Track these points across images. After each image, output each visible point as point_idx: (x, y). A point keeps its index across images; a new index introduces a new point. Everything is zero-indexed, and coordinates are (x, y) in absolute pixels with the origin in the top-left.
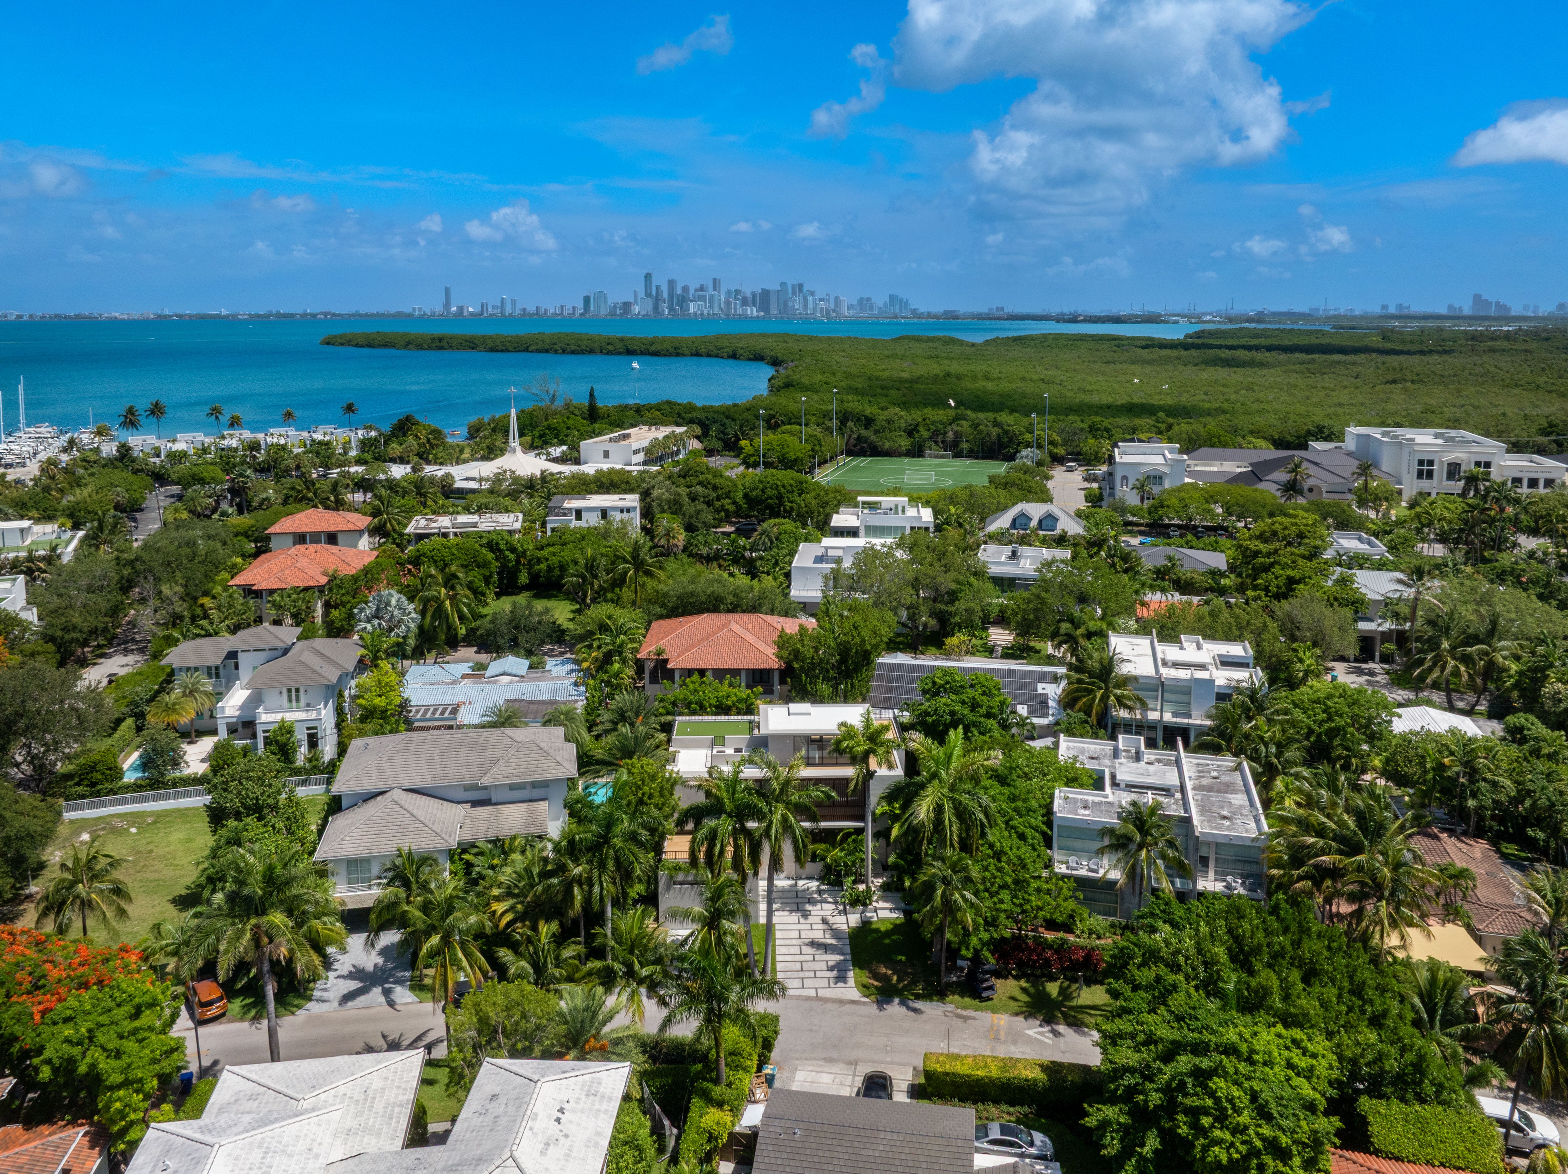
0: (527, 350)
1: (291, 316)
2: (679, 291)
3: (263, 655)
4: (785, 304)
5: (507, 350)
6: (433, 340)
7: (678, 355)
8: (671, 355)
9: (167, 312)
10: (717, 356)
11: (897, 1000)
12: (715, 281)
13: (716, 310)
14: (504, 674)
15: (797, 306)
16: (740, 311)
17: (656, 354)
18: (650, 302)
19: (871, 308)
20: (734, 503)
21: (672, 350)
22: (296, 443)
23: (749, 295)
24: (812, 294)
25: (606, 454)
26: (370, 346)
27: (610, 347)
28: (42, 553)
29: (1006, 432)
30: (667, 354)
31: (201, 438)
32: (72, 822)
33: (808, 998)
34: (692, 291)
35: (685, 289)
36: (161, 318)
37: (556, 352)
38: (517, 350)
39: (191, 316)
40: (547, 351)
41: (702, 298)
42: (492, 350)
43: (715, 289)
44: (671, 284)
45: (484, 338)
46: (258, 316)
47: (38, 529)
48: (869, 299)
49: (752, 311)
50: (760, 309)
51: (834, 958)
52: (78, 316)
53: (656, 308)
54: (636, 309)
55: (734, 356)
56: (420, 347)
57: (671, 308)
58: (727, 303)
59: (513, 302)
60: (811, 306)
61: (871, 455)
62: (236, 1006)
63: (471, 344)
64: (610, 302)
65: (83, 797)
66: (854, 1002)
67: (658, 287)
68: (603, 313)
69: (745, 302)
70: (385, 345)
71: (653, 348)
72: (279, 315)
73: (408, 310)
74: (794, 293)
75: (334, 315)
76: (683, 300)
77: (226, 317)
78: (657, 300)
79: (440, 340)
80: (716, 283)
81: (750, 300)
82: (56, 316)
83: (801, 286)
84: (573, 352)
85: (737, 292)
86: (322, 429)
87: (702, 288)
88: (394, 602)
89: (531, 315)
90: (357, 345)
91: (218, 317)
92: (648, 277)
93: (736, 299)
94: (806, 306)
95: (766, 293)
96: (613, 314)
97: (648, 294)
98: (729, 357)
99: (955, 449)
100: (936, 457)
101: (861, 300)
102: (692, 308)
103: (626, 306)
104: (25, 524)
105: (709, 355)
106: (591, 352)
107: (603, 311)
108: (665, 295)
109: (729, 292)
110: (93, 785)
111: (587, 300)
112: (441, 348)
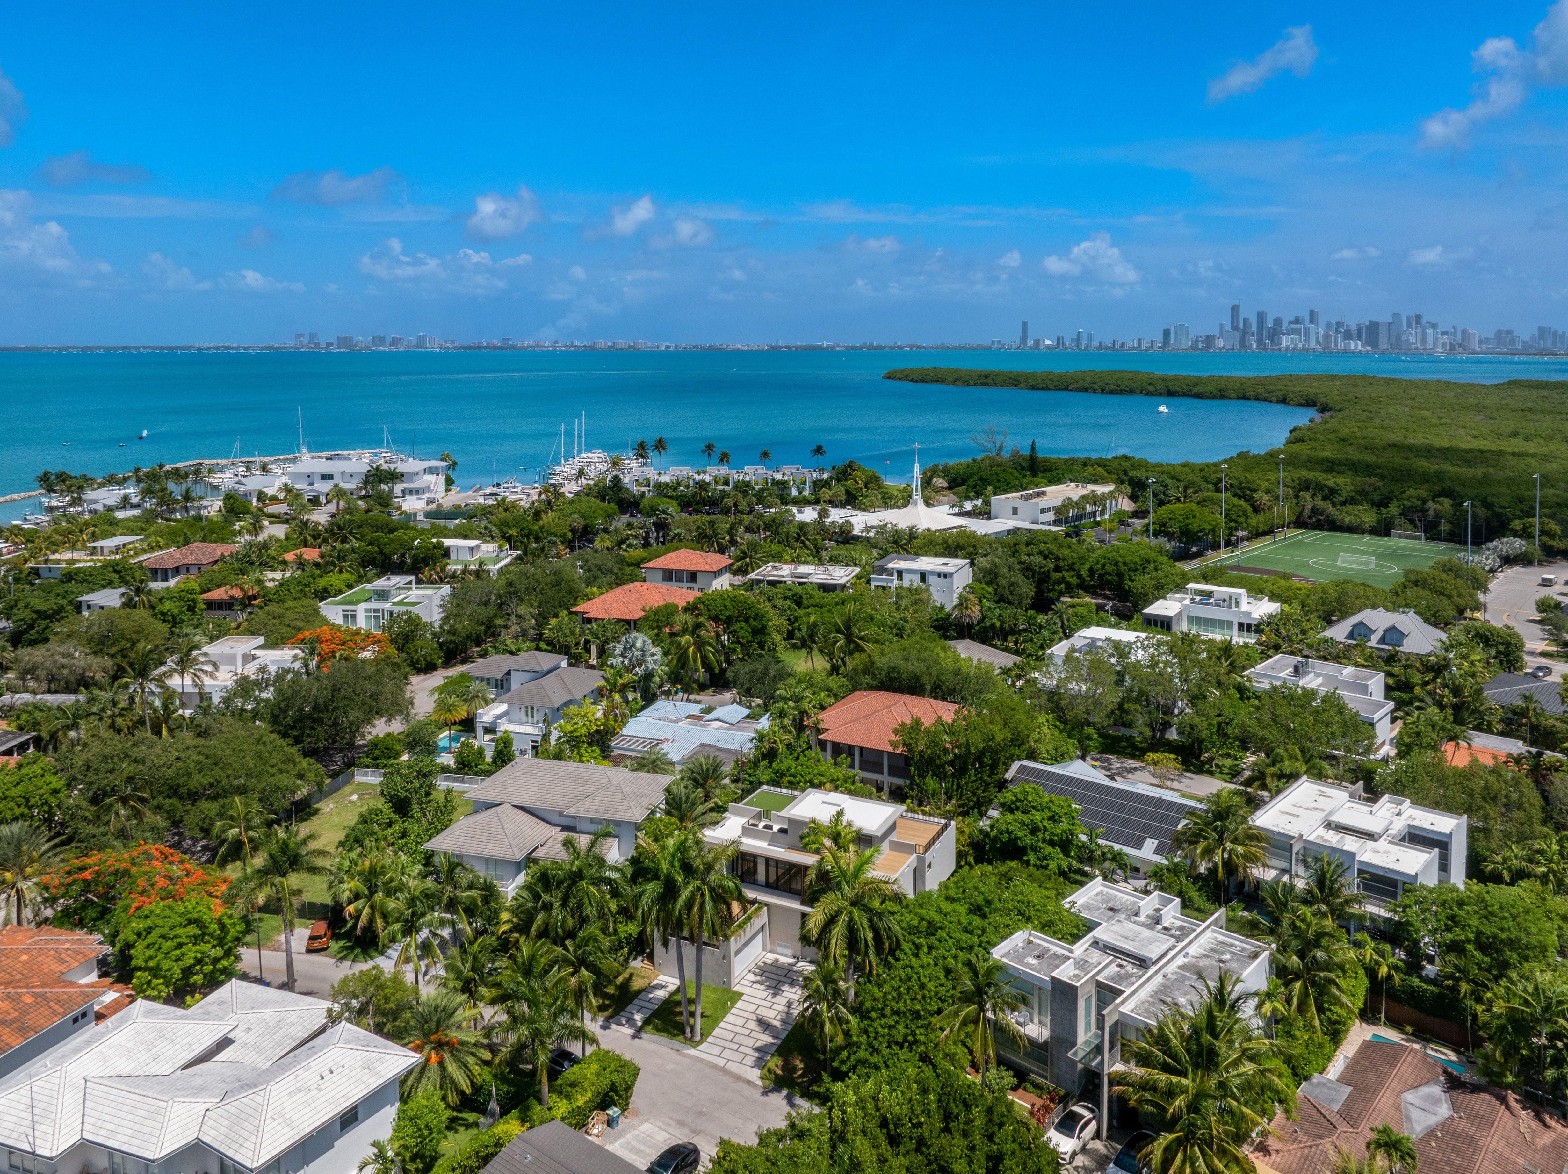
0: (1066, 389)
1: (879, 348)
2: (1270, 324)
3: (528, 676)
4: (1398, 338)
5: (1047, 389)
6: (979, 376)
7: (1223, 397)
8: (1214, 397)
9: (781, 344)
10: (1265, 400)
11: (785, 1092)
12: (1312, 313)
13: (1313, 344)
14: (717, 720)
15: (1412, 340)
16: (1341, 345)
17: (1199, 396)
18: (1237, 336)
19: (1513, 342)
20: (1079, 576)
21: (1216, 392)
22: (760, 480)
23: (1354, 327)
24: (1434, 326)
25: (1015, 511)
26: (923, 381)
27: (1151, 388)
28: (472, 567)
29: (1498, 516)
30: (1212, 396)
31: (688, 471)
32: (359, 784)
33: (715, 1067)
34: (1285, 324)
35: (1278, 322)
36: (773, 348)
37: (1095, 391)
38: (1058, 388)
39: (797, 348)
40: (1086, 390)
41: (1297, 332)
42: (1033, 388)
43: (1311, 321)
44: (1261, 316)
45: (1027, 376)
46: (854, 348)
47: (484, 547)
48: (1509, 332)
49: (1356, 345)
50: (1367, 343)
51: (767, 1039)
52: (710, 348)
53: (1243, 343)
54: (1220, 343)
55: (1284, 401)
56: (966, 383)
57: (1260, 342)
58: (1326, 336)
59: (1090, 336)
60: (1430, 339)
61: (1329, 530)
62: (335, 946)
63: (1015, 381)
64: (1192, 335)
65: (368, 767)
66: (749, 1082)
67: (1245, 320)
68: (1183, 346)
69: (1348, 335)
70: (938, 380)
71: (1196, 390)
72: (872, 348)
73: (986, 342)
74: (1409, 325)
75: (918, 347)
76: (1275, 334)
77: (827, 348)
78: (1245, 333)
79: (986, 377)
80: (1313, 316)
81: (1354, 333)
82: (695, 347)
83: (1418, 318)
84: (1112, 392)
85: (1339, 324)
86: (786, 469)
87: (1297, 321)
88: (639, 644)
89: (1107, 348)
90: (912, 381)
91: (820, 348)
92: (1235, 309)
93: (1337, 331)
94: (1424, 340)
95: (1374, 327)
96: (1194, 347)
97: (1235, 327)
98: (1278, 402)
99: (1432, 532)
100: (1407, 537)
101: (1499, 333)
102: (1285, 342)
103: (1209, 340)
104: (473, 543)
105: (1257, 399)
106: (1131, 392)
107: (1185, 344)
108: (1254, 328)
109: (1329, 325)
110: (375, 759)
111: (1166, 333)
112: (986, 385)
